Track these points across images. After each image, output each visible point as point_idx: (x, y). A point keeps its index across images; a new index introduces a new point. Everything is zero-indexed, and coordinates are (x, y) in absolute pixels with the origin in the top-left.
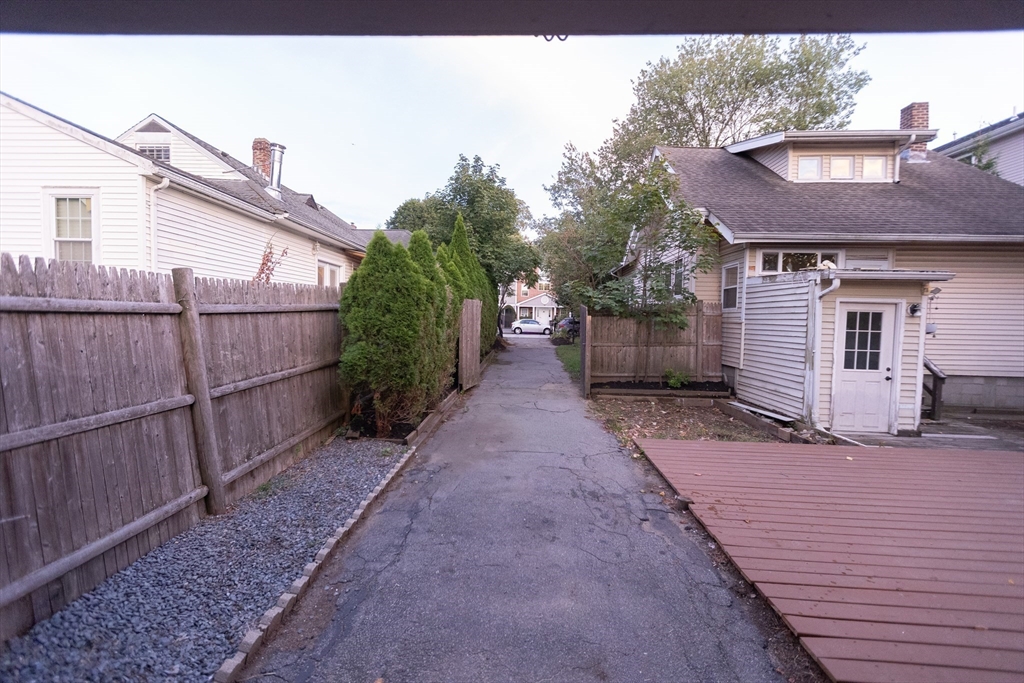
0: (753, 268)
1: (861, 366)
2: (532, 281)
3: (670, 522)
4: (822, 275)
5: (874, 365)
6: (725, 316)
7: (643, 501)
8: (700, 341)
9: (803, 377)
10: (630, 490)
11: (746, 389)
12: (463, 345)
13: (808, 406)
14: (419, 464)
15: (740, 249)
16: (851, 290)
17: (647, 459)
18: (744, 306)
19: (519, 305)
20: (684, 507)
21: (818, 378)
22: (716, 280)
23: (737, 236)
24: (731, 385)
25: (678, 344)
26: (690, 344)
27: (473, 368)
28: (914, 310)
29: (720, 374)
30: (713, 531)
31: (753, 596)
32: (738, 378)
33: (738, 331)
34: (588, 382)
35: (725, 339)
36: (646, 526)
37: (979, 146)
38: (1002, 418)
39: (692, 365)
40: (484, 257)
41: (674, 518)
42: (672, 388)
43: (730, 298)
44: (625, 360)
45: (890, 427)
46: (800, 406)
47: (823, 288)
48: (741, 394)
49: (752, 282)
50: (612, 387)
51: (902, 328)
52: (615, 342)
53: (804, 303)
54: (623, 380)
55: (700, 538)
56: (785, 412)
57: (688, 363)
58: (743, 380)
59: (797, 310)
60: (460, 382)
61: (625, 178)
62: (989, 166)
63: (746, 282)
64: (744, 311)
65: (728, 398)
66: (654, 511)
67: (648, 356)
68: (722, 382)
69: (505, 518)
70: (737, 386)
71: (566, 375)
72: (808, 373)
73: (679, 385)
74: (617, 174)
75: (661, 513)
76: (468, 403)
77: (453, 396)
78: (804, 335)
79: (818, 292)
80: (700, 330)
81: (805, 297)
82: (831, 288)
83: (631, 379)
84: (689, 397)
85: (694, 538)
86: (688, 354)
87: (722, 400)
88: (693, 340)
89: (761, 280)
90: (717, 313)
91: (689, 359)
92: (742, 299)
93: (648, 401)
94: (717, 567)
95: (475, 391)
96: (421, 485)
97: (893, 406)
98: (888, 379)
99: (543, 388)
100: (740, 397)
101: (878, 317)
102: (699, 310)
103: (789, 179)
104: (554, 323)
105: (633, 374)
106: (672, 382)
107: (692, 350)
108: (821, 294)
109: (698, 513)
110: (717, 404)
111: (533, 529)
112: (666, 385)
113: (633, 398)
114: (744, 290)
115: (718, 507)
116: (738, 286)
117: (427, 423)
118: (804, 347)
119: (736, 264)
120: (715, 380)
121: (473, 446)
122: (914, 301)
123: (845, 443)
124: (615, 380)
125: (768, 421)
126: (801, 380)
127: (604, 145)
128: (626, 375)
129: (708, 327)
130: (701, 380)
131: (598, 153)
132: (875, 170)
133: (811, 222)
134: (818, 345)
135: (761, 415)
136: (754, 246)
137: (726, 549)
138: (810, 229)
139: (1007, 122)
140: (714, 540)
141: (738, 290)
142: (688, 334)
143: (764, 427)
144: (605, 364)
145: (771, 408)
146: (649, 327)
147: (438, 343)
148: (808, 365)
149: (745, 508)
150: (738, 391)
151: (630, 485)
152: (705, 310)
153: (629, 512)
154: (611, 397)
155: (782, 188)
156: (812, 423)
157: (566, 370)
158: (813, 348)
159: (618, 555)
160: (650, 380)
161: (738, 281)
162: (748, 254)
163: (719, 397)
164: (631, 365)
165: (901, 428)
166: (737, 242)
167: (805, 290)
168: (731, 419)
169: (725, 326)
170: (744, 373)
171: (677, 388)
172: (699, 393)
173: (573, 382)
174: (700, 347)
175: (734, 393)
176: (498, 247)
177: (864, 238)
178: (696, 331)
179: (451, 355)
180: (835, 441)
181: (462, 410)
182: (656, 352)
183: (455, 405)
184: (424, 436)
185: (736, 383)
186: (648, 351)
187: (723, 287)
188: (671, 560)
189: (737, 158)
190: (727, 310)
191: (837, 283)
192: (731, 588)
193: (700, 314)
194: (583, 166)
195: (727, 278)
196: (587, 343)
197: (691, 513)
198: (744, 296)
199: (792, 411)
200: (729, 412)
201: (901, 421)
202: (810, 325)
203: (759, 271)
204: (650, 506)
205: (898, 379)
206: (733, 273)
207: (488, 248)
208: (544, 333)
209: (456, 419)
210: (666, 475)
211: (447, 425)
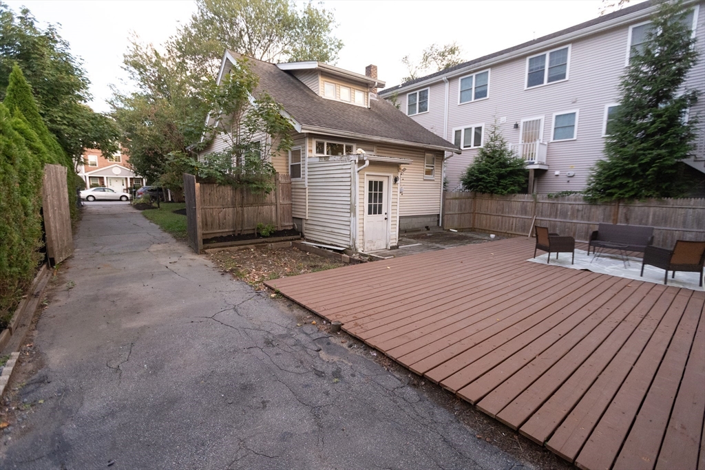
0: (310, 151)
1: (375, 213)
2: (108, 152)
3: (335, 345)
4: (359, 157)
5: (380, 212)
6: (293, 183)
7: (306, 334)
8: (278, 201)
9: (350, 221)
10: (289, 326)
11: (311, 232)
12: (50, 214)
13: (353, 239)
14: (31, 373)
15: (302, 137)
16: (373, 168)
17: (283, 296)
18: (307, 177)
19: (88, 175)
20: (338, 329)
21: (358, 221)
22: (284, 158)
23: (304, 127)
24: (299, 230)
25: (263, 204)
26: (271, 204)
27: (65, 238)
28: (396, 180)
29: (292, 224)
30: (371, 342)
31: (423, 383)
32: (304, 225)
33: (304, 194)
34: (200, 239)
35: (293, 200)
36: (323, 354)
37: (394, 97)
38: (416, 234)
39: (274, 219)
40: (52, 121)
41: (335, 340)
42: (264, 237)
43: (296, 171)
44: (225, 219)
45: (387, 245)
46: (348, 239)
47: (359, 166)
48: (307, 236)
49: (311, 160)
50: (218, 241)
51: (391, 190)
52: (217, 205)
53: (348, 175)
54: (224, 235)
55: (362, 350)
56: (338, 245)
57: (271, 218)
58: (308, 226)
59: (343, 180)
60: (50, 256)
61: (188, 74)
62: (398, 107)
63: (307, 160)
64: (307, 180)
65: (300, 239)
66: (319, 340)
67: (243, 215)
68: (294, 229)
69: (199, 403)
70: (304, 231)
71: (166, 234)
72: (352, 219)
73: (268, 234)
74: (182, 67)
75: (325, 339)
76: (68, 277)
77: (44, 273)
78: (349, 195)
79: (357, 169)
80: (277, 194)
81: (349, 171)
82: (364, 166)
83: (231, 234)
84: (276, 242)
85: (358, 352)
86: (271, 212)
87: (296, 241)
88: (274, 201)
89: (318, 159)
90: (288, 181)
91: (272, 214)
92: (305, 171)
93: (248, 249)
94: (388, 370)
95: (70, 263)
96: (51, 404)
97: (388, 234)
98: (386, 219)
99: (152, 250)
100: (307, 237)
101: (381, 183)
102: (276, 179)
103: (320, 95)
104: (133, 190)
105: (232, 230)
106: (264, 232)
107: (274, 208)
108: (359, 169)
109: (352, 331)
110: (294, 245)
111: (238, 403)
112: (259, 235)
113: (237, 248)
114: (307, 166)
115: (359, 322)
116: (301, 163)
117: (21, 314)
118: (349, 203)
119: (300, 147)
120: (289, 228)
121: (104, 326)
122: (396, 175)
123: (377, 259)
124: (218, 235)
125: (331, 251)
126: (348, 223)
127: (170, 40)
128: (227, 230)
129: (283, 192)
130: (281, 229)
131: (165, 45)
132: (359, 99)
133: (340, 125)
134: (358, 201)
135: (324, 248)
136: (311, 136)
137: (390, 353)
138: (341, 128)
139: (397, 87)
140: (374, 349)
141: (301, 166)
142: (271, 197)
143: (330, 256)
144: (209, 223)
145: (329, 243)
146: (242, 192)
147: (26, 214)
148: (352, 214)
149: (372, 317)
150: (305, 234)
151: (286, 322)
152: (280, 179)
153: (304, 348)
154: (220, 249)
155: (318, 100)
156: (356, 250)
157: (165, 231)
158: (355, 203)
159: (327, 394)
160: (246, 233)
161: (301, 159)
162: (307, 141)
163: (295, 239)
164: (231, 223)
165: (392, 245)
166: (303, 131)
167: (349, 167)
168: (308, 253)
169: (293, 190)
170: (309, 222)
171: (267, 237)
172: (282, 238)
173: (178, 241)
174: (279, 206)
175: (303, 236)
176: (68, 113)
177: (367, 137)
178: (276, 194)
179: (38, 227)
180: (372, 259)
181: (64, 286)
182: (249, 211)
183: (51, 282)
184: (23, 332)
185: (304, 229)
186: (243, 211)
187: (290, 164)
188: (363, 380)
189: (285, 74)
190: (293, 179)
191: (367, 163)
192: (408, 384)
193: (277, 182)
194: (149, 54)
195: (292, 157)
196: (197, 207)
197: (345, 332)
198: (307, 170)
199: (343, 243)
200: (305, 249)
201: (392, 241)
202: (353, 189)
203: (314, 154)
204: (315, 336)
205: (390, 219)
206: (297, 155)
207: (57, 113)
208: (120, 200)
209: (61, 299)
210: (310, 307)
211: (50, 309)
